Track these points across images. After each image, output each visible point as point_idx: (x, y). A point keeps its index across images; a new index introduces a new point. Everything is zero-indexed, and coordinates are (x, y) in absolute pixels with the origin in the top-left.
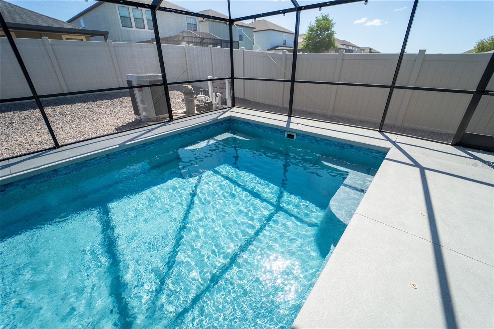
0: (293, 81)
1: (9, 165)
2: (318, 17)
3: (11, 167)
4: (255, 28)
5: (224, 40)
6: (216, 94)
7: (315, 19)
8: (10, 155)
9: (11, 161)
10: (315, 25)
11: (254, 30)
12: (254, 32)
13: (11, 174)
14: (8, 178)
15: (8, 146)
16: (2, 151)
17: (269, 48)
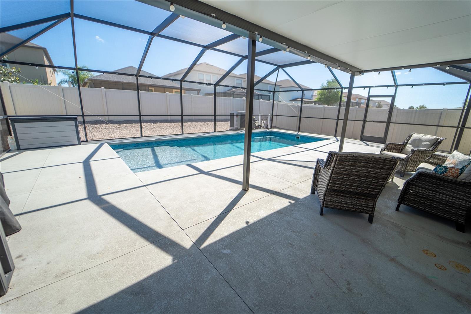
0: (300, 117)
2: (329, 80)
4: (281, 86)
5: (260, 94)
6: (264, 122)
7: (327, 82)
10: (327, 85)
11: (280, 87)
12: (280, 88)
17: (291, 99)
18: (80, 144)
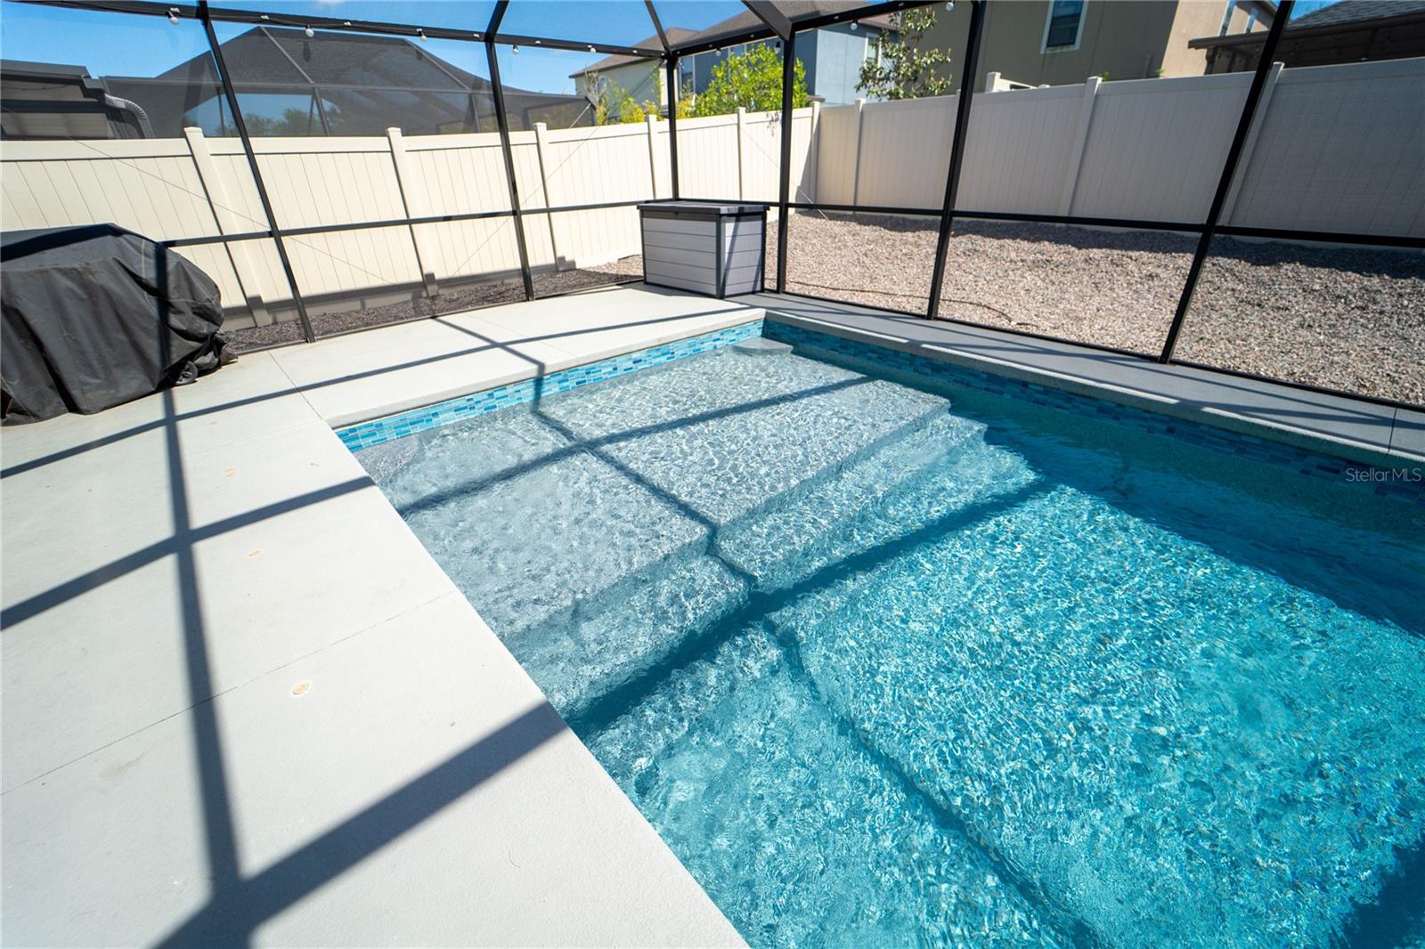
1: (1393, 423)
3: (1395, 429)
8: (1395, 397)
9: (1403, 415)
13: (1389, 447)
14: (1378, 452)
15: (1396, 372)
16: (1377, 378)
18: (721, 296)
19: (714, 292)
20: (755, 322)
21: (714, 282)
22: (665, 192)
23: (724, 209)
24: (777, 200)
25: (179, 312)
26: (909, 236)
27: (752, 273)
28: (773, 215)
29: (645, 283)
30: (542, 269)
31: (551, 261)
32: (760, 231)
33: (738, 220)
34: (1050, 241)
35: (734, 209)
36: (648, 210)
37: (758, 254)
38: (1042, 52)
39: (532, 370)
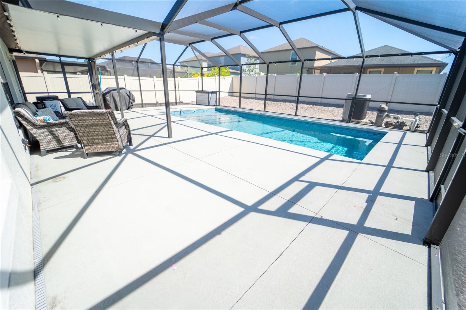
18: (209, 105)
19: (208, 105)
20: (214, 108)
21: (208, 103)
22: (201, 89)
23: (209, 92)
24: (218, 91)
25: (131, 99)
26: (248, 100)
27: (214, 102)
28: (218, 93)
29: (196, 104)
30: (178, 102)
31: (179, 101)
32: (216, 95)
33: (212, 94)
34: (270, 101)
35: (211, 92)
36: (197, 92)
37: (215, 99)
38: (290, 65)
39: (180, 110)
